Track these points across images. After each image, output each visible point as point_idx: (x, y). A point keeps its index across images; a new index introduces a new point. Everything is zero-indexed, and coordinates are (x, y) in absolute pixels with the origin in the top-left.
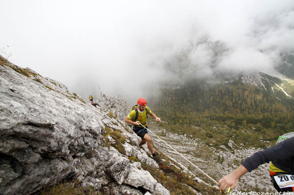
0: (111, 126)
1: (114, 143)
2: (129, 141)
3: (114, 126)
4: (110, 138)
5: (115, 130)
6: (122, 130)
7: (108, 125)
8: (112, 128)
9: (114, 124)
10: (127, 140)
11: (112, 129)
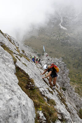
0: (46, 95)
1: (44, 122)
2: (60, 118)
3: (49, 95)
4: (41, 114)
5: (48, 100)
6: (56, 101)
7: (43, 94)
8: (46, 97)
9: (49, 91)
10: (58, 115)
11: (46, 99)
